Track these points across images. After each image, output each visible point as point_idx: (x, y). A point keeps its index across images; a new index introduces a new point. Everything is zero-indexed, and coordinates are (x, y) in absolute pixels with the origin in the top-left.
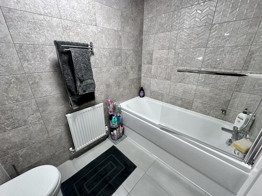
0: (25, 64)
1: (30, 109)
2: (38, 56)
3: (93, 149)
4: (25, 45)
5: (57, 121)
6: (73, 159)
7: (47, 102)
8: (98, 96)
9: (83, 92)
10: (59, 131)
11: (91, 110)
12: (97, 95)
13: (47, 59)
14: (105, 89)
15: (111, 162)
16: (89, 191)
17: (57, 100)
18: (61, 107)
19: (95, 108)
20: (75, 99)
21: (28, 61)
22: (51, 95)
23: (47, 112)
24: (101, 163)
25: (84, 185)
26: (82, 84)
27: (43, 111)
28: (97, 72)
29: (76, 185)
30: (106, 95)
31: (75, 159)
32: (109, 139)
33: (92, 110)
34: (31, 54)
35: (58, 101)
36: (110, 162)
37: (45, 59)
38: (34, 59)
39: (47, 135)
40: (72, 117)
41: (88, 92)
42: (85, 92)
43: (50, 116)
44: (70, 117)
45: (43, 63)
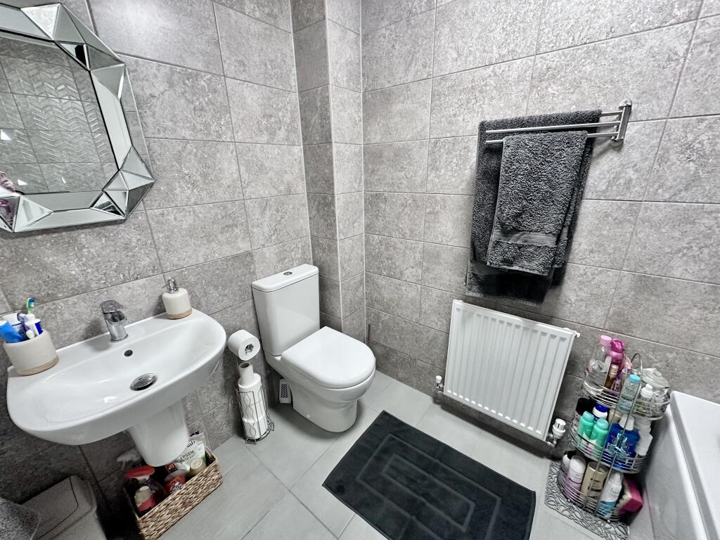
0: (432, 176)
1: (413, 257)
2: (455, 160)
3: (484, 432)
4: (442, 140)
5: (440, 303)
6: (438, 404)
7: (438, 255)
8: (573, 300)
9: (502, 262)
10: (437, 324)
11: (518, 327)
12: (573, 298)
13: (468, 167)
14: (624, 291)
15: (473, 505)
16: (386, 473)
17: (456, 261)
18: (458, 278)
19: (536, 331)
20: (480, 272)
21: (437, 169)
22: (449, 244)
23: (431, 275)
24: (455, 472)
25: (395, 456)
26: (508, 240)
27: (428, 269)
28: (607, 216)
29: (392, 439)
30: (619, 314)
31: (438, 407)
32: (552, 465)
33: (522, 328)
34: (445, 156)
35: (456, 263)
36: (470, 502)
37: (464, 166)
38: (446, 167)
39: (417, 316)
40: (461, 311)
41: (521, 269)
42: (509, 266)
43: (433, 286)
44: (458, 310)
45: (458, 175)
